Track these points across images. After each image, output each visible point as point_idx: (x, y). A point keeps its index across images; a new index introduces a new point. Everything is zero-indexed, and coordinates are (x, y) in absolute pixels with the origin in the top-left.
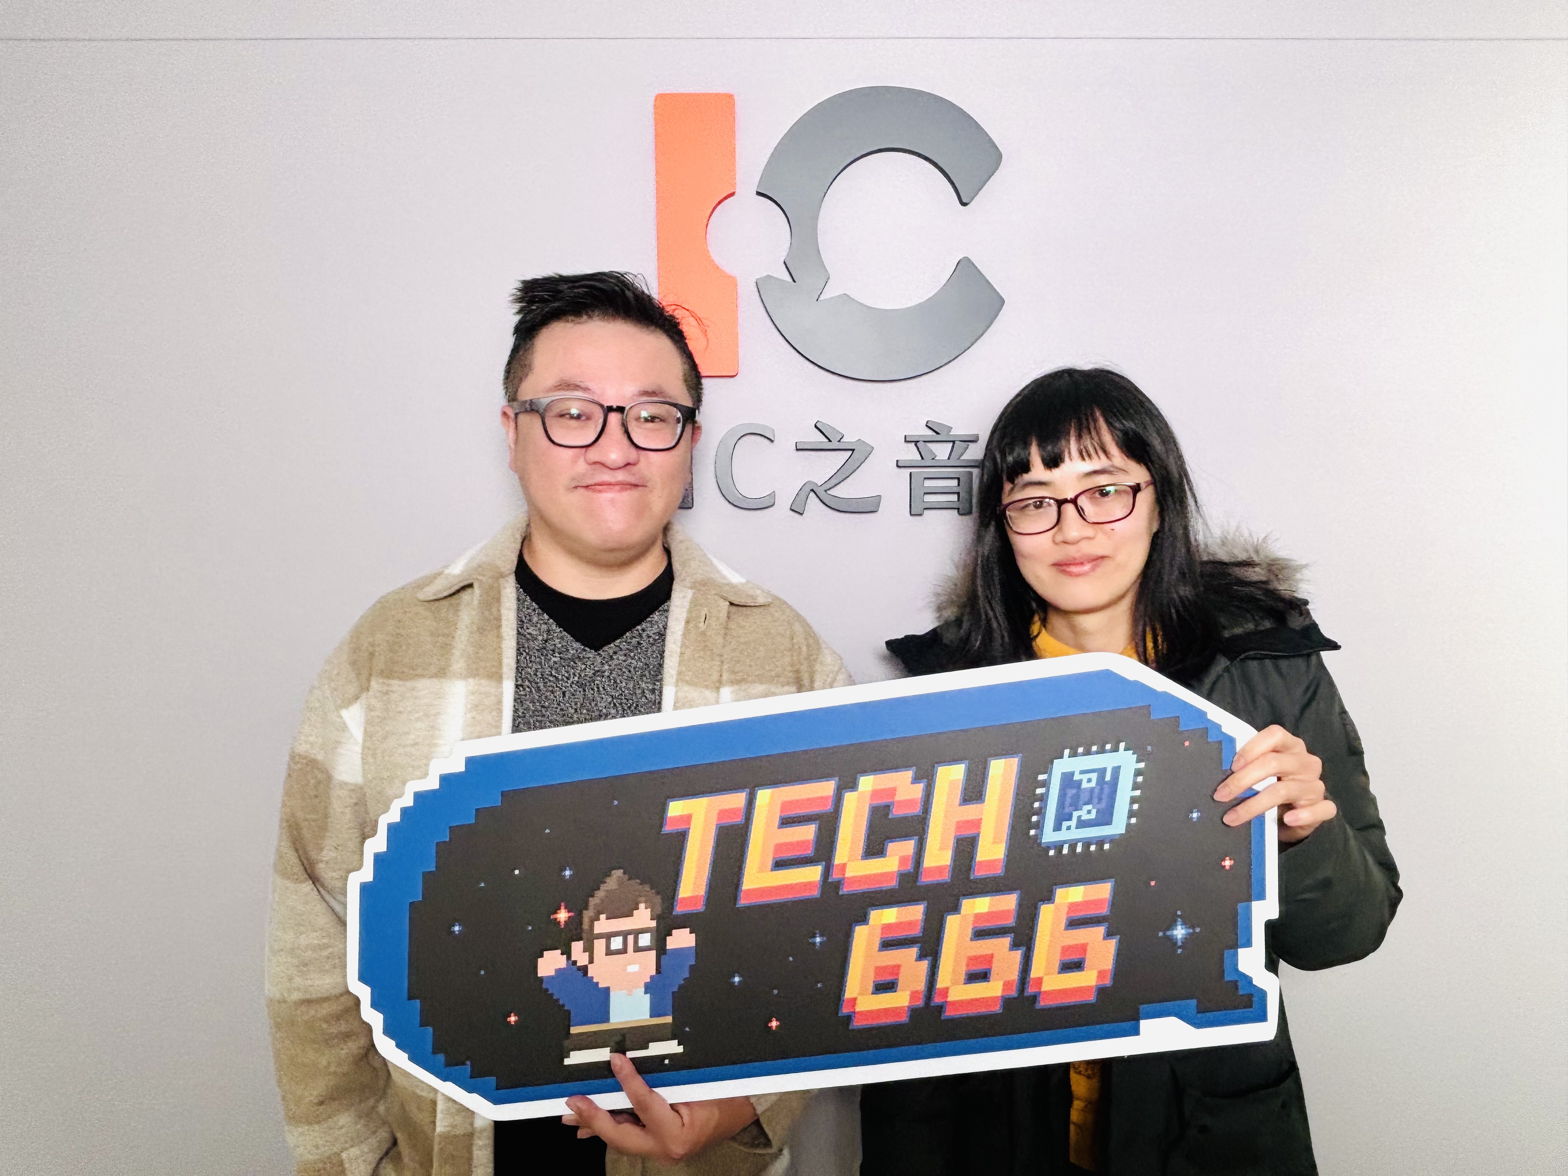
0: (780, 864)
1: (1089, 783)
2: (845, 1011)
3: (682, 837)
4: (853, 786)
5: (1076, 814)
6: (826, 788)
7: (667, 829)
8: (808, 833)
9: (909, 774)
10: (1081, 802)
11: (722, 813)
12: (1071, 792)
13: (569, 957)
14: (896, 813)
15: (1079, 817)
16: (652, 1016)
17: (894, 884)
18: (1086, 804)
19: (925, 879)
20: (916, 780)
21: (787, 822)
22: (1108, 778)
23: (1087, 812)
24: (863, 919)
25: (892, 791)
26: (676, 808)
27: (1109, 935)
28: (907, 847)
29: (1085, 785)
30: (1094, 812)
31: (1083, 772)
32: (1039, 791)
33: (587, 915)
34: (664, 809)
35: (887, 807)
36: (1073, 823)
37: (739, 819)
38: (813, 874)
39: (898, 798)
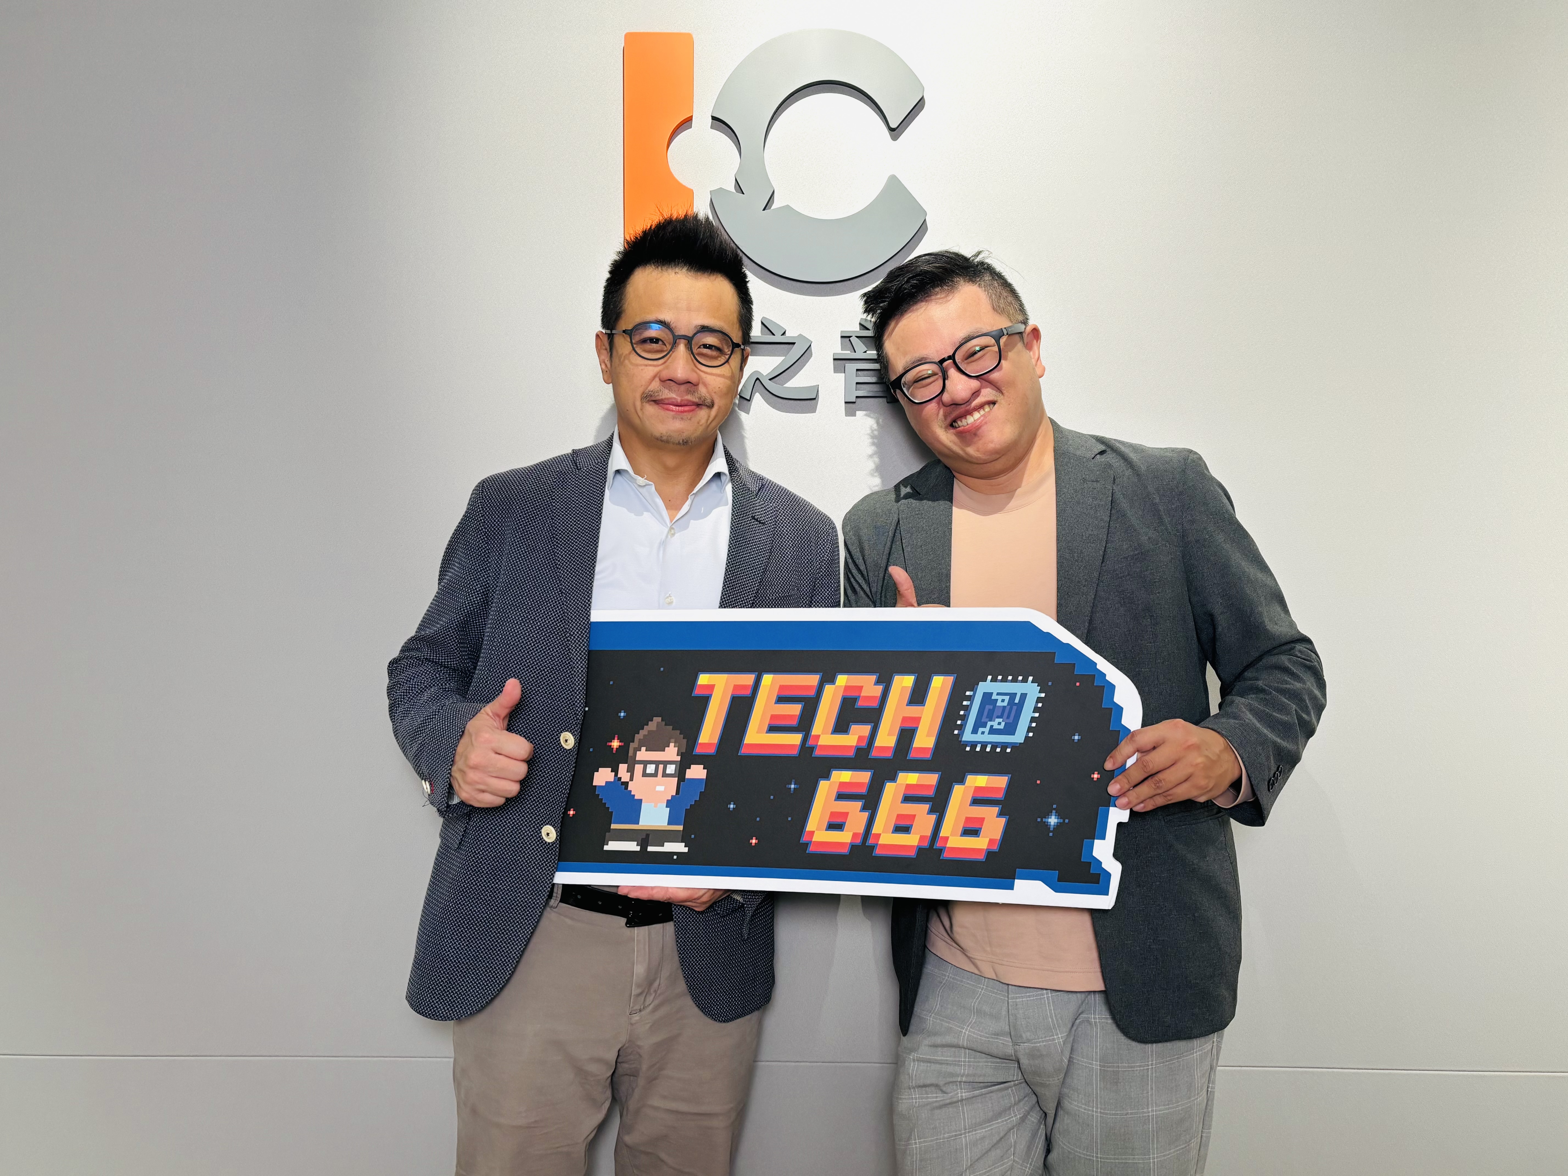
0: (772, 729)
1: (1002, 702)
2: (804, 839)
3: (705, 700)
4: (832, 681)
5: (989, 724)
6: (812, 680)
7: (696, 692)
8: (795, 709)
9: (873, 678)
10: (995, 715)
11: (736, 687)
12: (988, 707)
13: (616, 775)
14: (860, 704)
15: (992, 726)
16: (669, 824)
17: (851, 754)
18: (998, 717)
19: (874, 754)
20: (878, 682)
21: (781, 700)
22: (1017, 701)
23: (998, 723)
24: (827, 777)
25: (860, 688)
26: (704, 679)
27: (1001, 814)
28: (864, 730)
29: (999, 704)
30: (1003, 724)
31: (998, 694)
32: (965, 703)
33: (632, 746)
34: (696, 678)
35: (854, 700)
36: (987, 730)
37: (748, 693)
38: (795, 739)
39: (864, 693)
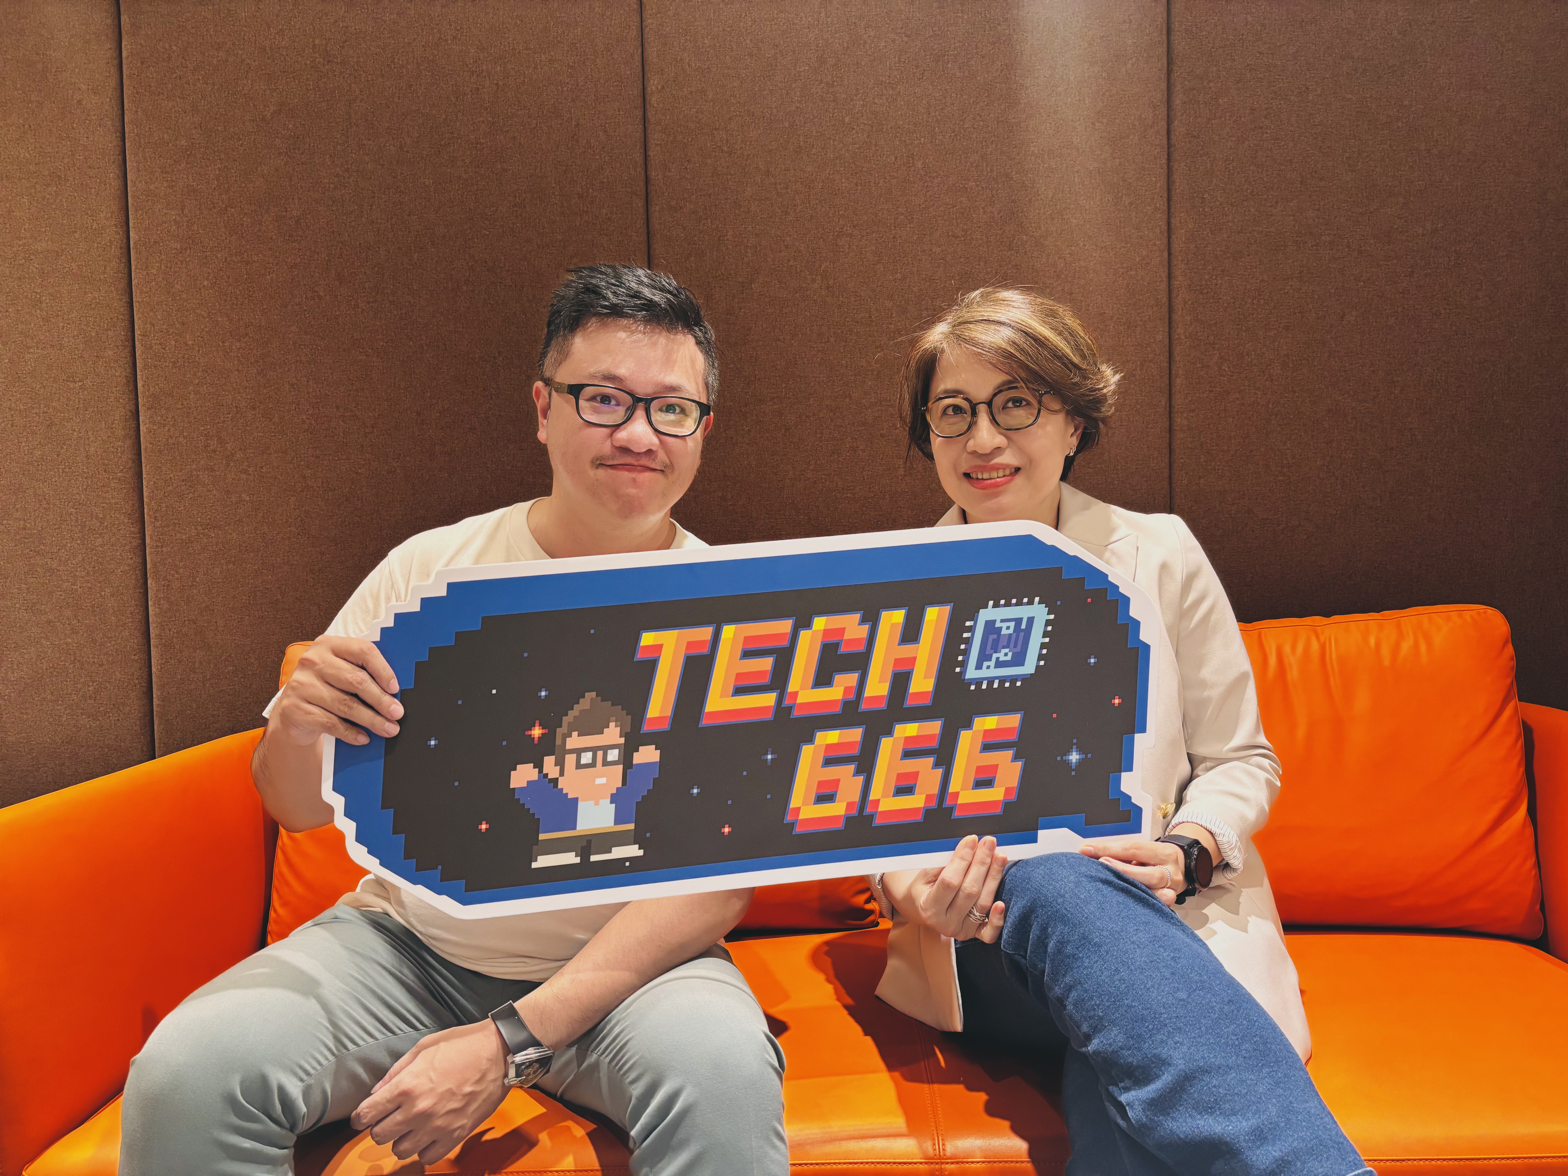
0: (739, 691)
1: (1007, 629)
2: (788, 819)
3: (651, 666)
4: (808, 625)
6: (785, 626)
7: (639, 656)
8: (766, 664)
9: (857, 617)
11: (690, 645)
13: (541, 771)
14: (842, 650)
16: (617, 822)
17: (838, 710)
18: (1004, 647)
19: (863, 707)
20: (863, 621)
21: (747, 654)
22: (1023, 626)
23: (1005, 654)
24: (810, 740)
25: (842, 631)
26: (648, 639)
27: (1016, 758)
28: (852, 679)
29: (1004, 632)
31: (1002, 621)
32: (965, 635)
33: (560, 732)
34: (638, 639)
35: (837, 645)
37: (706, 651)
38: (768, 699)
39: (847, 636)
